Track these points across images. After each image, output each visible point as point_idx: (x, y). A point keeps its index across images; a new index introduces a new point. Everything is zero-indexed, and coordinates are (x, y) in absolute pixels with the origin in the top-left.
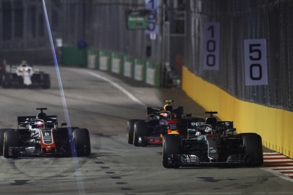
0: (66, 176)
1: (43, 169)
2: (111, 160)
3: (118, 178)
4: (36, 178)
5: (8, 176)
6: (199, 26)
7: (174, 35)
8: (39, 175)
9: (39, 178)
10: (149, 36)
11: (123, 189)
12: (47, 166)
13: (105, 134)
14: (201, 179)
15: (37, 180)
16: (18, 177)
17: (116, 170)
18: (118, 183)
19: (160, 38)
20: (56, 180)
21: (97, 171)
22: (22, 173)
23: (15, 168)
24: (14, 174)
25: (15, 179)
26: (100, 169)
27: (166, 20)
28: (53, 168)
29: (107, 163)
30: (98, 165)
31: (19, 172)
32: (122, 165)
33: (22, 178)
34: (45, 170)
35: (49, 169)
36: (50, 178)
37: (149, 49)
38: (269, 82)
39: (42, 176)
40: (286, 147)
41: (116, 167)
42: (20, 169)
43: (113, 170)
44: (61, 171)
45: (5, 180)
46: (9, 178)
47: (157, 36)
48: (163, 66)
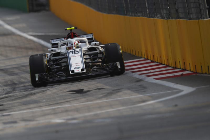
40: (150, 52)
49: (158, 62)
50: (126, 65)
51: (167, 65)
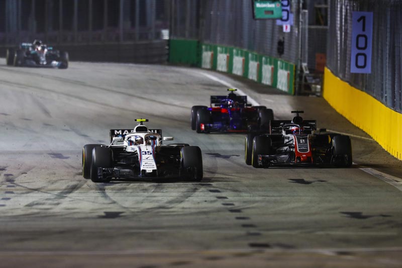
0: (171, 208)
1: (142, 198)
2: (229, 188)
3: (238, 211)
4: (133, 210)
5: (96, 206)
6: (346, 16)
8: (136, 206)
9: (136, 210)
10: (281, 27)
11: (244, 226)
12: (146, 194)
13: (222, 154)
15: (133, 212)
16: (109, 208)
17: (235, 202)
18: (238, 218)
19: (296, 31)
20: (158, 212)
21: (212, 202)
22: (114, 202)
23: (106, 196)
24: (104, 204)
25: (105, 210)
26: (216, 199)
27: (304, 7)
28: (155, 196)
29: (224, 192)
30: (212, 194)
31: (110, 202)
32: (244, 194)
33: (114, 209)
34: (144, 200)
35: (149, 198)
36: (150, 210)
37: (281, 44)
39: (139, 208)
41: (235, 198)
42: (112, 198)
43: (231, 201)
44: (165, 201)
45: (92, 211)
46: (98, 209)
47: (292, 27)
48: (299, 67)
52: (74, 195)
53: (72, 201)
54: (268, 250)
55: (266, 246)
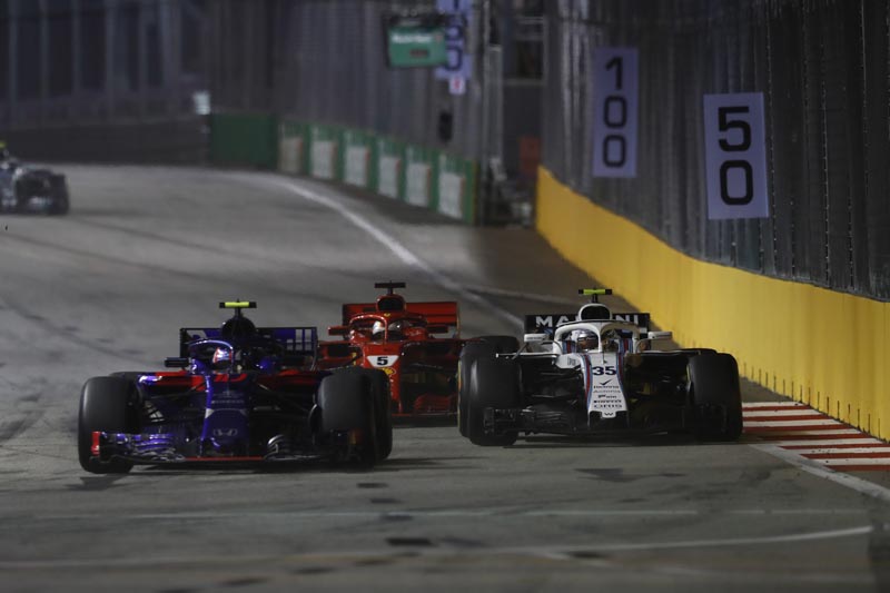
5: (63, 465)
6: (582, 58)
7: (514, 82)
10: (445, 84)
11: (377, 501)
14: (589, 475)
18: (362, 485)
19: (476, 90)
25: (81, 475)
27: (494, 40)
37: (446, 119)
38: (772, 210)
40: (819, 387)
45: (55, 476)
46: (67, 472)
47: (468, 84)
48: (484, 168)
49: (838, 420)
50: (745, 414)
51: (867, 430)
52: (17, 442)
53: (13, 455)
54: (426, 551)
55: (423, 542)
